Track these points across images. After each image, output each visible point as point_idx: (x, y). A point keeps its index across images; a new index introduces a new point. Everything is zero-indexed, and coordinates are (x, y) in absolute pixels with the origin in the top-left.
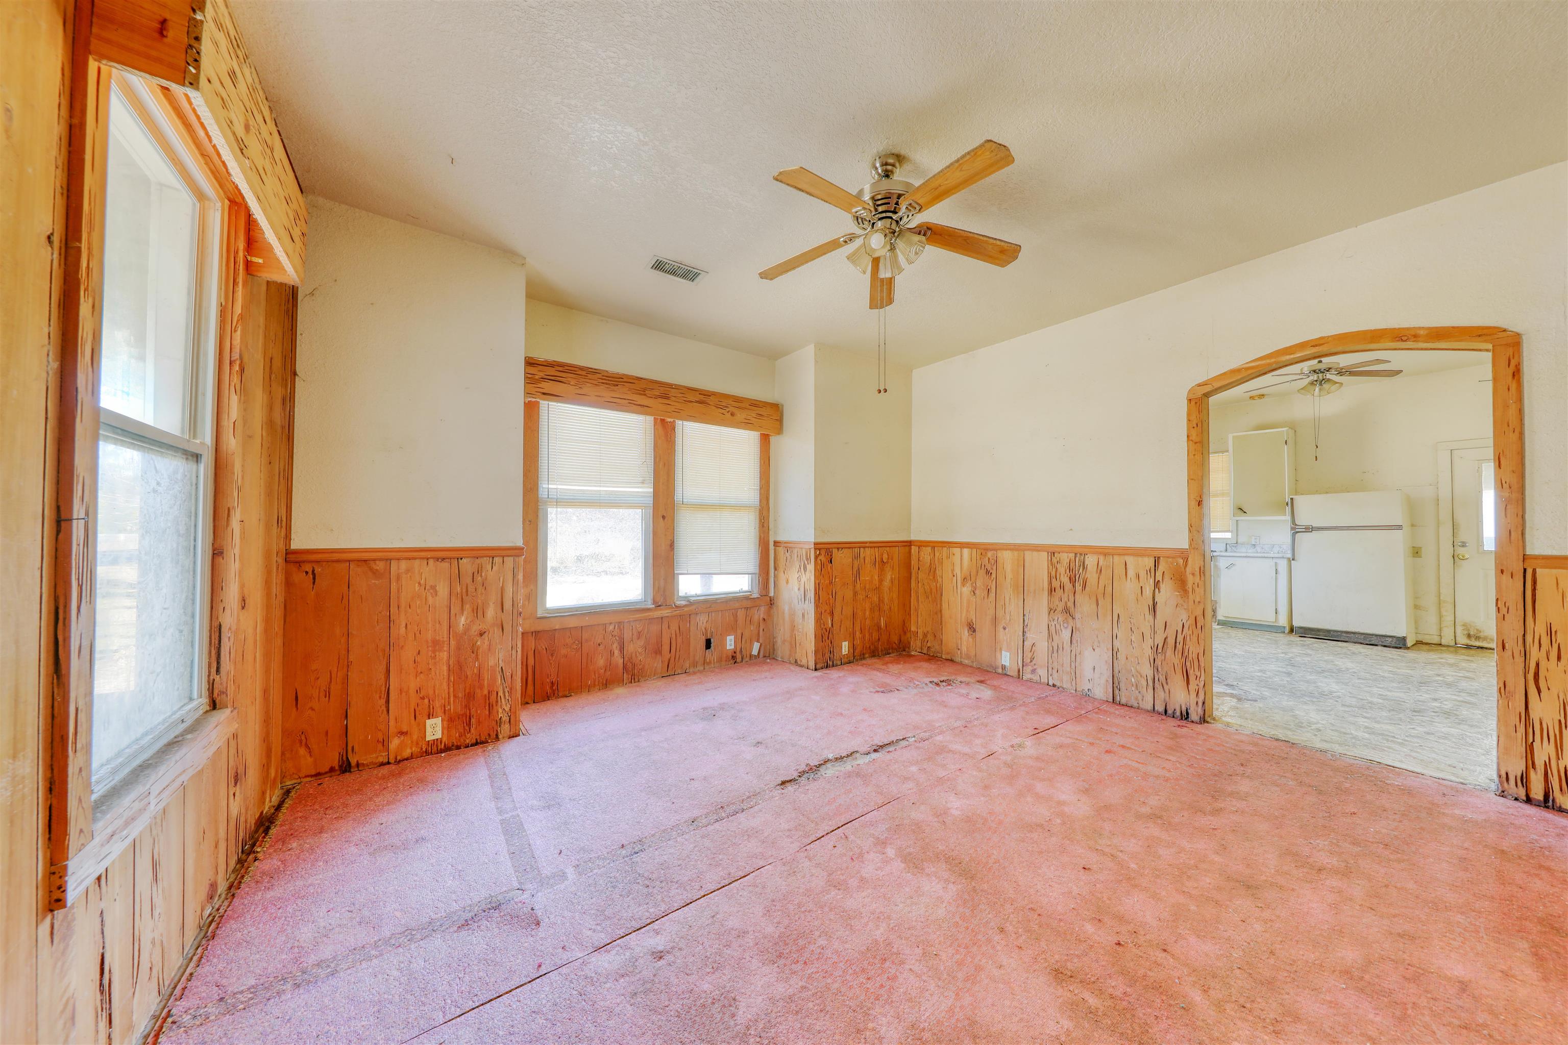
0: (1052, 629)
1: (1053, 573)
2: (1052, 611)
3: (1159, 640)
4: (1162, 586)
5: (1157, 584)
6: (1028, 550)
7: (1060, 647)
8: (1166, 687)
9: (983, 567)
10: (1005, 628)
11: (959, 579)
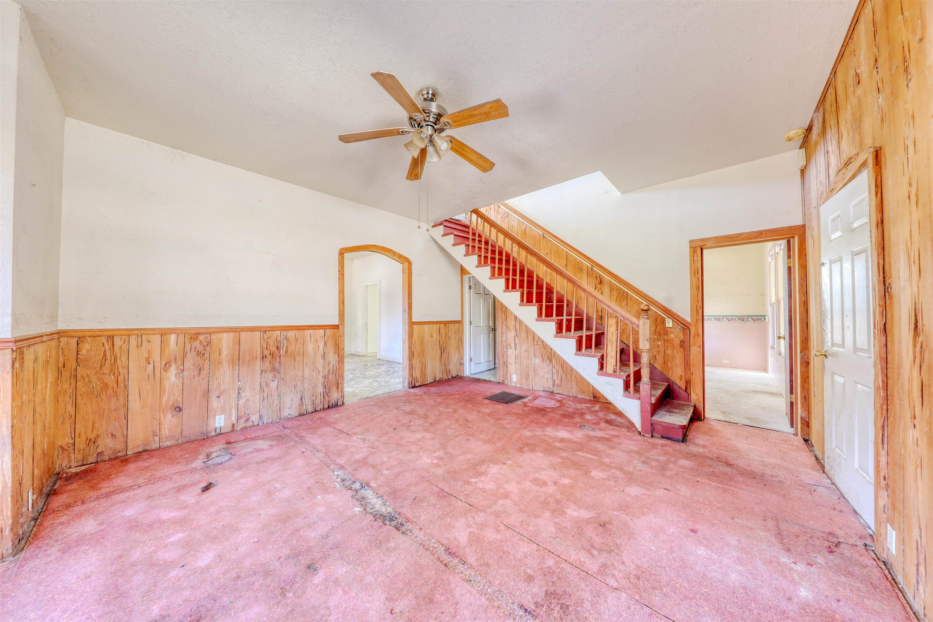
0: (264, 384)
1: (265, 346)
2: (264, 372)
3: (326, 372)
4: (328, 343)
5: (325, 343)
6: (243, 331)
7: (269, 395)
8: (329, 394)
9: (193, 349)
10: (218, 397)
11: (157, 365)
